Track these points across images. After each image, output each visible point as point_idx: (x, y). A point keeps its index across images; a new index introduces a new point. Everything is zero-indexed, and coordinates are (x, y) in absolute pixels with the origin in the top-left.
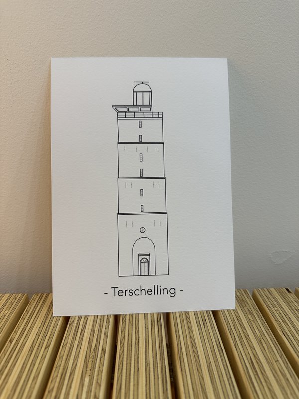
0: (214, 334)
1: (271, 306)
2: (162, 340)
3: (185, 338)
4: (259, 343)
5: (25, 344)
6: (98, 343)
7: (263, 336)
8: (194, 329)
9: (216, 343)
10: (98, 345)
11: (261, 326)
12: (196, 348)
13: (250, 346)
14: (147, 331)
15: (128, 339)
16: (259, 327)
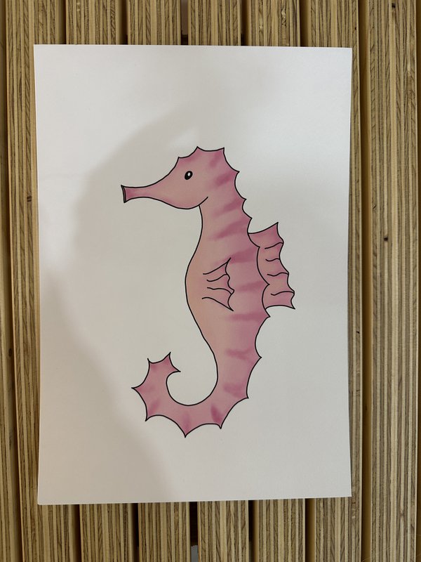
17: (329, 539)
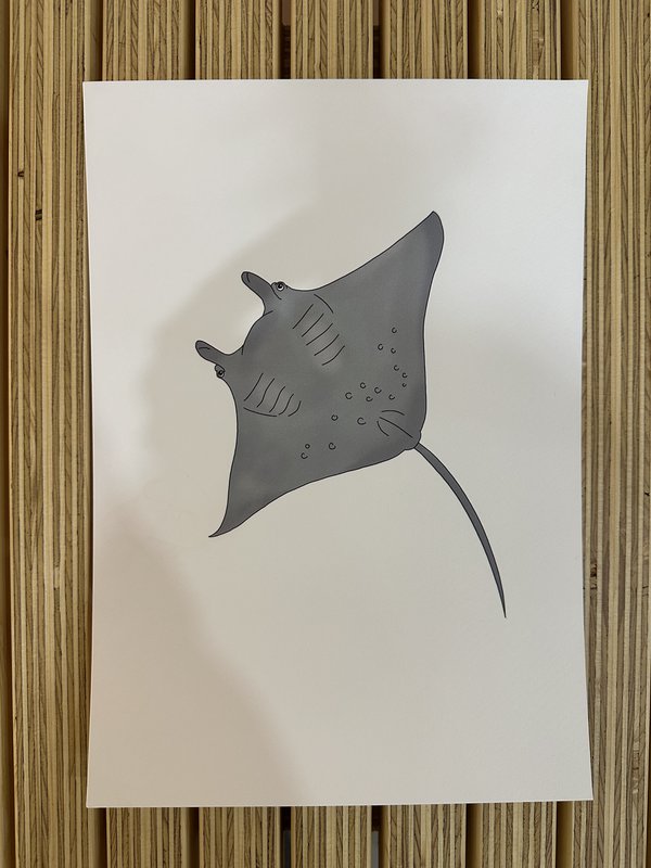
17: (595, 825)
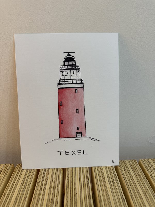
0: (119, 189)
1: (150, 170)
2: (90, 194)
3: (103, 192)
4: (145, 195)
5: (12, 197)
6: (54, 196)
7: (147, 190)
8: (107, 186)
9: (121, 195)
10: (54, 197)
11: (145, 183)
12: (109, 199)
13: (140, 197)
14: (81, 188)
15: (70, 193)
16: (144, 185)
